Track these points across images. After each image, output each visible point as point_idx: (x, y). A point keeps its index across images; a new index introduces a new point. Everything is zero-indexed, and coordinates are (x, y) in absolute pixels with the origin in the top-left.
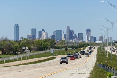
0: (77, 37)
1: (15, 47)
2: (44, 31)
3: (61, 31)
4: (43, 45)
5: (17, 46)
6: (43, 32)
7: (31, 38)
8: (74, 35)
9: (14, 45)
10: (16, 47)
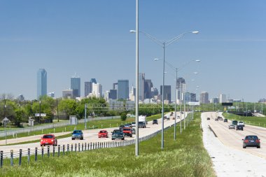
0: (159, 93)
1: (16, 112)
2: (96, 83)
3: (127, 81)
4: (77, 109)
5: (22, 112)
6: (93, 84)
7: (70, 95)
8: (152, 90)
9: (14, 108)
10: (19, 113)
